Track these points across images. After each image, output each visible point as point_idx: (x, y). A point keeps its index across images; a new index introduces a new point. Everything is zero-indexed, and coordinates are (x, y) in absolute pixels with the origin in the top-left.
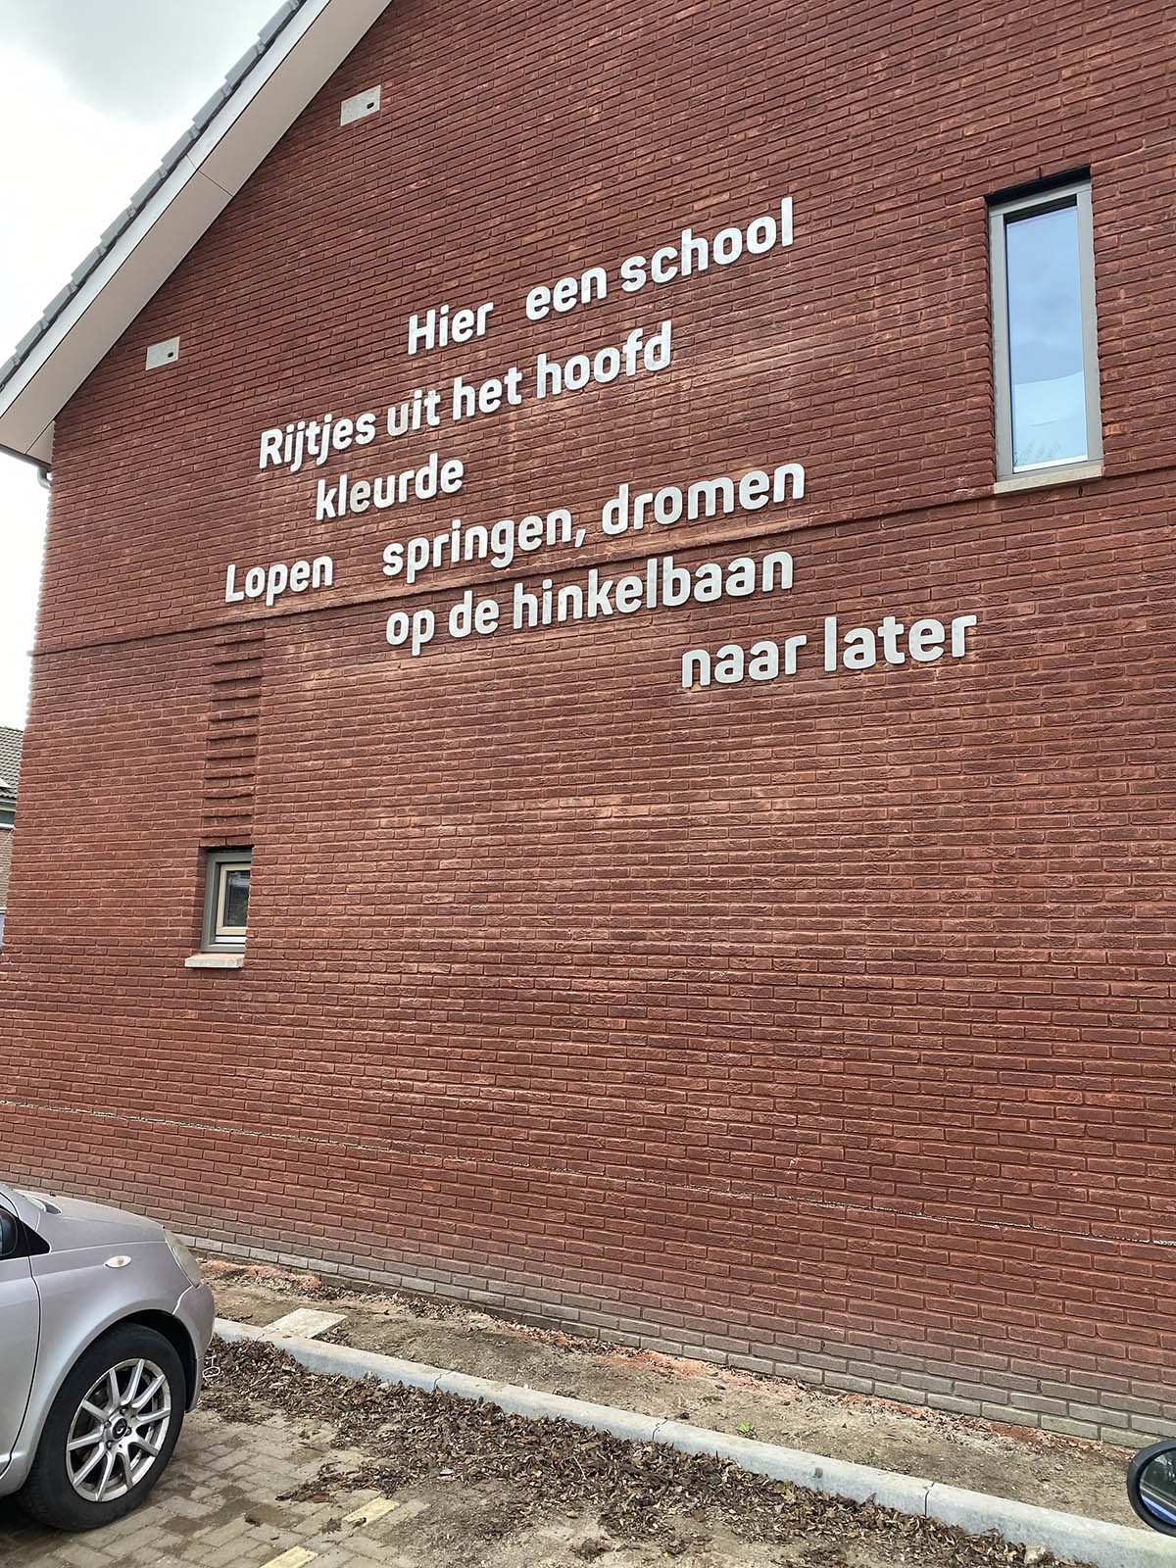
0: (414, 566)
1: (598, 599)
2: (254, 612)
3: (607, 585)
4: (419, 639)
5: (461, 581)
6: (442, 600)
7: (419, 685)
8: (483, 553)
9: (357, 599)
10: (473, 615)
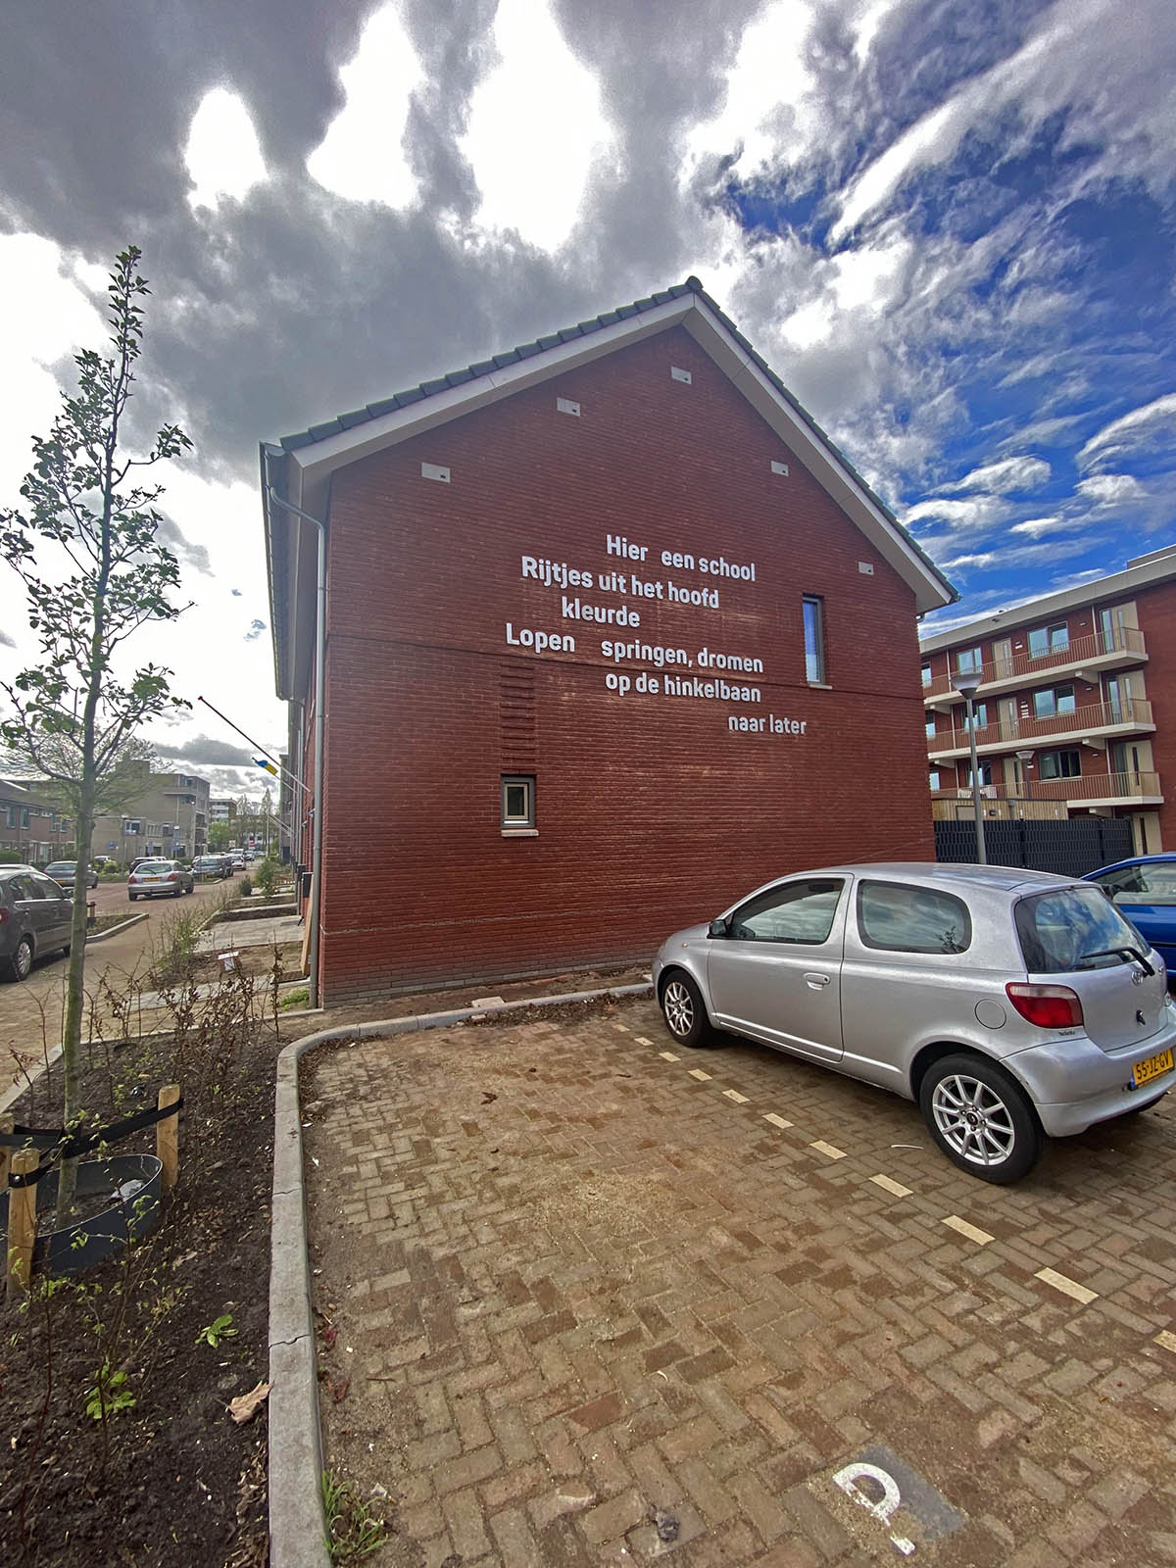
0: (618, 656)
1: (698, 690)
2: (525, 653)
3: (701, 685)
4: (622, 689)
5: (643, 667)
6: (634, 674)
7: (623, 709)
8: (650, 659)
9: (590, 662)
10: (646, 684)
